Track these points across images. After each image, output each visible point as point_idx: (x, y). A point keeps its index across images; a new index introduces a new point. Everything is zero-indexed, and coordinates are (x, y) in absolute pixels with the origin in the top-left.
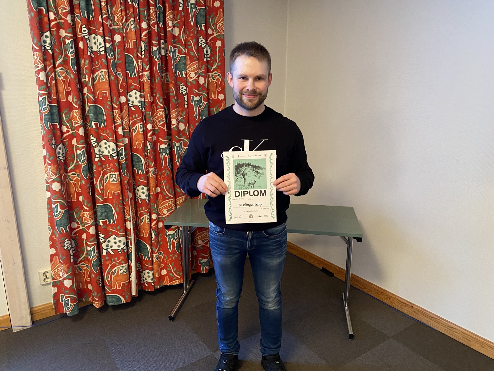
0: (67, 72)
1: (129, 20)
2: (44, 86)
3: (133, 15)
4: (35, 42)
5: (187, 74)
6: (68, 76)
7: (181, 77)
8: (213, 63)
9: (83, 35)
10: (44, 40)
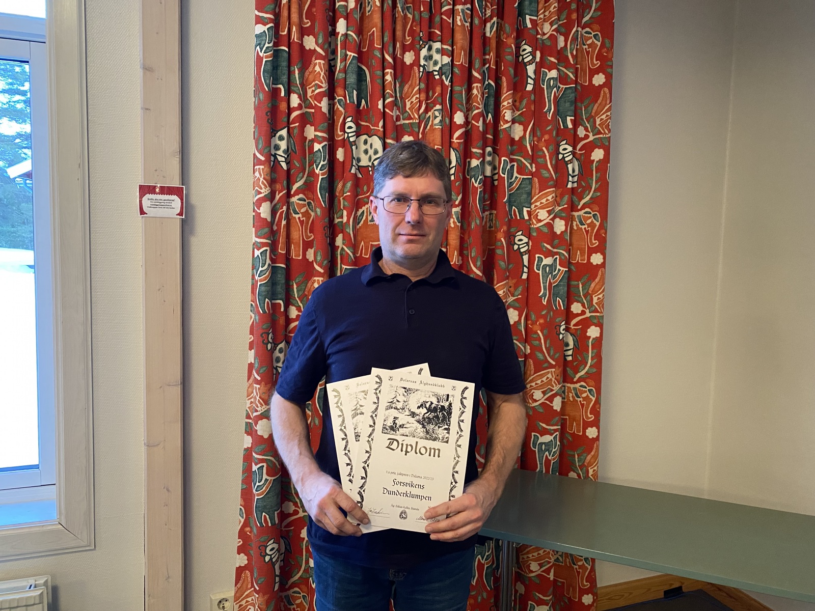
0: (309, 204)
1: (433, 109)
2: (266, 230)
3: (440, 100)
4: (260, 146)
5: (532, 213)
6: (310, 211)
7: (518, 218)
8: (583, 192)
9: (346, 135)
10: (276, 145)
